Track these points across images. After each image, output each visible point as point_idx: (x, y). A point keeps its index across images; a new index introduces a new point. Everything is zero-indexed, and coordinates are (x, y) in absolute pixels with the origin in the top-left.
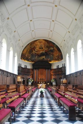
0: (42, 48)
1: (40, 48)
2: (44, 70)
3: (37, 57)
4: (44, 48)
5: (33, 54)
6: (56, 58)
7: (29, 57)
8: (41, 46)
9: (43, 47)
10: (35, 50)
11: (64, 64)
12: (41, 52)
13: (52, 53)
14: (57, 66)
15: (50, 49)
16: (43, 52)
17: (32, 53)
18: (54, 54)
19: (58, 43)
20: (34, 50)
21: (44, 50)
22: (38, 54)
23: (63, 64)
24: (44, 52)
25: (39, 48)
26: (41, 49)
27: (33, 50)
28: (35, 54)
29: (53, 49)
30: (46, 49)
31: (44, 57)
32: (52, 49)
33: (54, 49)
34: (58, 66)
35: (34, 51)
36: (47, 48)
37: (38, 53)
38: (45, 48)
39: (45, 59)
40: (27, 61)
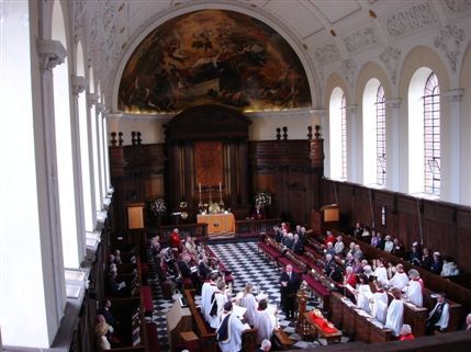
0: (209, 45)
1: (197, 45)
2: (220, 148)
3: (180, 85)
4: (216, 46)
5: (164, 71)
6: (273, 92)
7: (148, 90)
8: (202, 35)
9: (212, 40)
10: (176, 54)
11: (318, 128)
12: (202, 61)
13: (255, 68)
14: (278, 130)
15: (247, 49)
16: (211, 63)
17: (159, 71)
18: (262, 73)
19: (288, 31)
20: (171, 56)
21: (217, 52)
22: (186, 71)
23: (310, 128)
24: (215, 60)
25: (194, 45)
26: (202, 50)
27: (166, 54)
28: (174, 70)
29: (260, 49)
30: (227, 49)
31: (214, 85)
32: (256, 48)
33: (263, 53)
34: (285, 129)
35: (168, 60)
36: (232, 45)
37: (187, 65)
38: (221, 45)
39: (220, 94)
40: (141, 109)
